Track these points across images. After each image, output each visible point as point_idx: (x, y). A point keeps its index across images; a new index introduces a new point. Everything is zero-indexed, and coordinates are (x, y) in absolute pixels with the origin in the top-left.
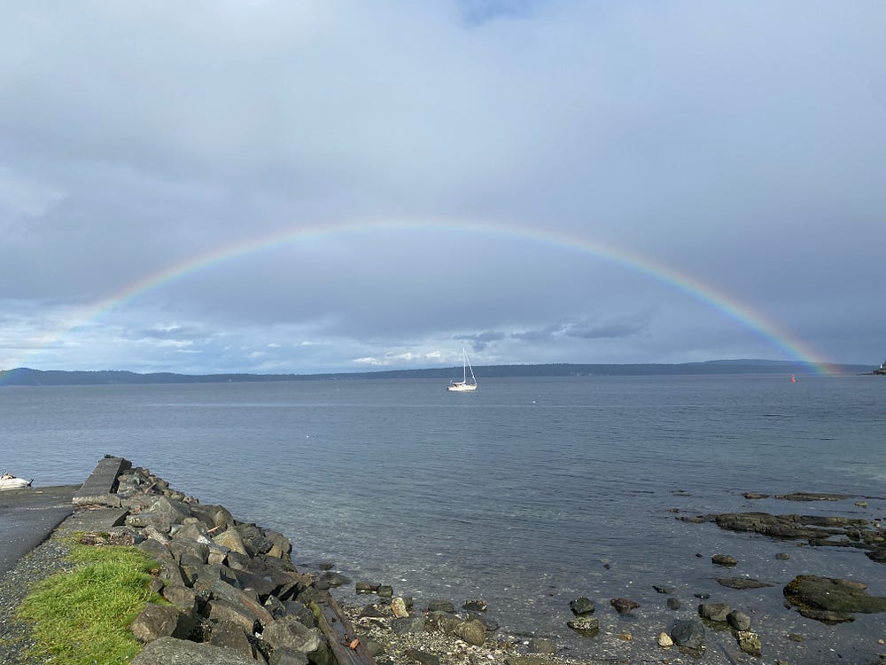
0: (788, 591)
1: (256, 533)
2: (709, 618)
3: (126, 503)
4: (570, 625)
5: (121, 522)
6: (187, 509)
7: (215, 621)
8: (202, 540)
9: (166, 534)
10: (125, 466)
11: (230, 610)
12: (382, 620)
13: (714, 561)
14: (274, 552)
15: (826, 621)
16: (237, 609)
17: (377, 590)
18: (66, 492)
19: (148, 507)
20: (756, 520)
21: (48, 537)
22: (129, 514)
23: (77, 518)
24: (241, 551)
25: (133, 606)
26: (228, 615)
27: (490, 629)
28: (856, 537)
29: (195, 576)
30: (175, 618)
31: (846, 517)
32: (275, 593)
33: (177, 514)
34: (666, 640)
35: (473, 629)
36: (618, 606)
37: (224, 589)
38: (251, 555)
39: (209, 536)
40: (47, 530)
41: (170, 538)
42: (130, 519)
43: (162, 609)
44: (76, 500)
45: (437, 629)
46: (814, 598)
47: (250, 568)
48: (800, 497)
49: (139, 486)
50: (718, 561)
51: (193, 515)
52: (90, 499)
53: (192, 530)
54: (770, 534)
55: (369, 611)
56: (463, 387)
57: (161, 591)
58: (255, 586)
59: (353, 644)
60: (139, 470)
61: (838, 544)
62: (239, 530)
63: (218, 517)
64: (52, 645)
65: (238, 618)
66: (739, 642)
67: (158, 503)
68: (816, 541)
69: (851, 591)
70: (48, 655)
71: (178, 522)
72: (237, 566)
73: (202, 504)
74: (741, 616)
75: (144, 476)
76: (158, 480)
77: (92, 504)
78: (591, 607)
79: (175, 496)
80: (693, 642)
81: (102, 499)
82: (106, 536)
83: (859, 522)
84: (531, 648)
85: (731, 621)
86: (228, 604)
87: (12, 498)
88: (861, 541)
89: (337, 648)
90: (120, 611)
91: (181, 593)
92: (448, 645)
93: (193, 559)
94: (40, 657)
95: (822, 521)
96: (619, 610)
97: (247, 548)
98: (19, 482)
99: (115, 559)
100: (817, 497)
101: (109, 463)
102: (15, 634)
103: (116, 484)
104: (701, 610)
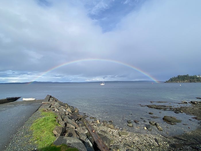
0: (163, 119)
1: (72, 108)
2: (151, 124)
3: (51, 103)
4: (128, 125)
5: (50, 107)
6: (61, 104)
7: (68, 128)
8: (64, 110)
9: (58, 109)
10: (51, 97)
11: (71, 125)
12: (95, 124)
13: (149, 113)
14: (76, 111)
15: (171, 124)
16: (72, 124)
17: (94, 118)
18: (41, 101)
19: (54, 104)
20: (154, 106)
21: (38, 110)
22: (51, 105)
23: (43, 106)
24: (71, 112)
25: (53, 127)
26: (70, 126)
27: (114, 126)
28: (171, 109)
29: (64, 118)
30: (62, 129)
31: (169, 106)
32: (77, 120)
33: (60, 105)
34: (145, 128)
35: (112, 126)
36: (135, 122)
37: (69, 120)
38: (72, 112)
39: (65, 109)
40: (37, 108)
41: (59, 110)
42: (52, 106)
43: (59, 127)
44: (43, 103)
45: (105, 126)
46: (169, 120)
47: (73, 115)
48: (160, 102)
49: (53, 100)
50: (150, 113)
51: (62, 105)
52: (45, 102)
53: (63, 108)
54: (157, 108)
55: (93, 122)
56: (103, 84)
57: (58, 122)
58: (74, 119)
59: (94, 131)
60: (53, 97)
61: (169, 110)
62: (70, 108)
63: (66, 105)
64: (37, 137)
65: (72, 126)
66: (158, 129)
67: (56, 103)
68: (165, 110)
69: (175, 119)
70: (36, 140)
71: (60, 107)
72: (70, 115)
73: (63, 103)
74: (157, 124)
75: (54, 98)
76: (56, 99)
77: (45, 103)
78: (131, 122)
79: (59, 102)
80: (150, 129)
81: (47, 102)
82: (48, 110)
83: (171, 106)
84: (122, 130)
85: (156, 124)
86: (70, 124)
87: (32, 102)
88: (172, 110)
89: (91, 132)
90: (51, 128)
91: (62, 122)
92: (108, 129)
93: (63, 114)
94: (34, 141)
95: (165, 106)
96: (136, 122)
97: (72, 111)
98: (34, 99)
99: (49, 115)
100: (162, 102)
101: (48, 96)
102: (29, 134)
103: (49, 100)
104: (150, 122)
